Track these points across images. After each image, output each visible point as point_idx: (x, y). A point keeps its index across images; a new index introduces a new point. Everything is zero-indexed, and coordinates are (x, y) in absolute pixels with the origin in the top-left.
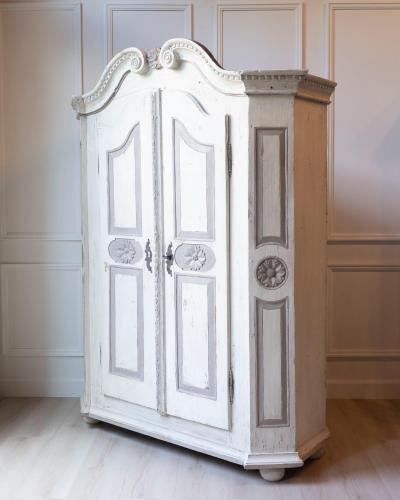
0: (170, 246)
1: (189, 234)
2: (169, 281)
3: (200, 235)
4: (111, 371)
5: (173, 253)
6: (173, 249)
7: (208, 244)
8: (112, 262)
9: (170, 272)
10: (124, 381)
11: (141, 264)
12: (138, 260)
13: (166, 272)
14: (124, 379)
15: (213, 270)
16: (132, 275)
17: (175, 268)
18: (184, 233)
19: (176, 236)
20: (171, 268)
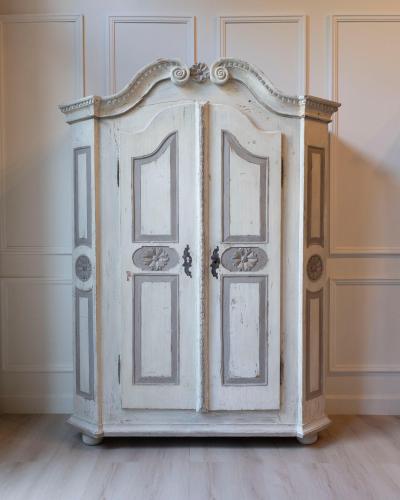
0: (216, 250)
1: (238, 238)
2: (216, 284)
3: (251, 238)
4: (134, 382)
5: (220, 257)
6: (220, 253)
7: (261, 246)
9: (215, 275)
10: (153, 390)
11: (178, 269)
12: (174, 266)
13: (211, 275)
14: (153, 387)
15: (265, 269)
17: (221, 270)
18: (233, 237)
19: (223, 241)
20: (217, 270)
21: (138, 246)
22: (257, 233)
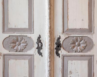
0: (59, 38)
1: (74, 30)
2: (59, 61)
3: (82, 30)
5: (61, 43)
6: (61, 40)
7: (89, 36)
8: (6, 52)
9: (58, 55)
11: (33, 51)
12: (30, 49)
13: (55, 55)
15: (92, 51)
16: (25, 59)
17: (62, 52)
19: (63, 32)
20: (60, 52)
21: (7, 35)
22: (86, 27)
